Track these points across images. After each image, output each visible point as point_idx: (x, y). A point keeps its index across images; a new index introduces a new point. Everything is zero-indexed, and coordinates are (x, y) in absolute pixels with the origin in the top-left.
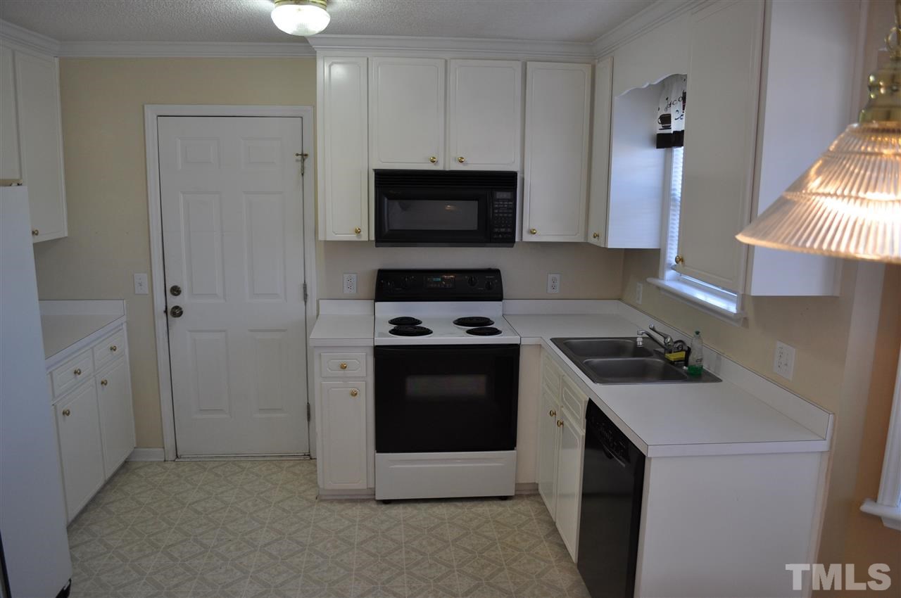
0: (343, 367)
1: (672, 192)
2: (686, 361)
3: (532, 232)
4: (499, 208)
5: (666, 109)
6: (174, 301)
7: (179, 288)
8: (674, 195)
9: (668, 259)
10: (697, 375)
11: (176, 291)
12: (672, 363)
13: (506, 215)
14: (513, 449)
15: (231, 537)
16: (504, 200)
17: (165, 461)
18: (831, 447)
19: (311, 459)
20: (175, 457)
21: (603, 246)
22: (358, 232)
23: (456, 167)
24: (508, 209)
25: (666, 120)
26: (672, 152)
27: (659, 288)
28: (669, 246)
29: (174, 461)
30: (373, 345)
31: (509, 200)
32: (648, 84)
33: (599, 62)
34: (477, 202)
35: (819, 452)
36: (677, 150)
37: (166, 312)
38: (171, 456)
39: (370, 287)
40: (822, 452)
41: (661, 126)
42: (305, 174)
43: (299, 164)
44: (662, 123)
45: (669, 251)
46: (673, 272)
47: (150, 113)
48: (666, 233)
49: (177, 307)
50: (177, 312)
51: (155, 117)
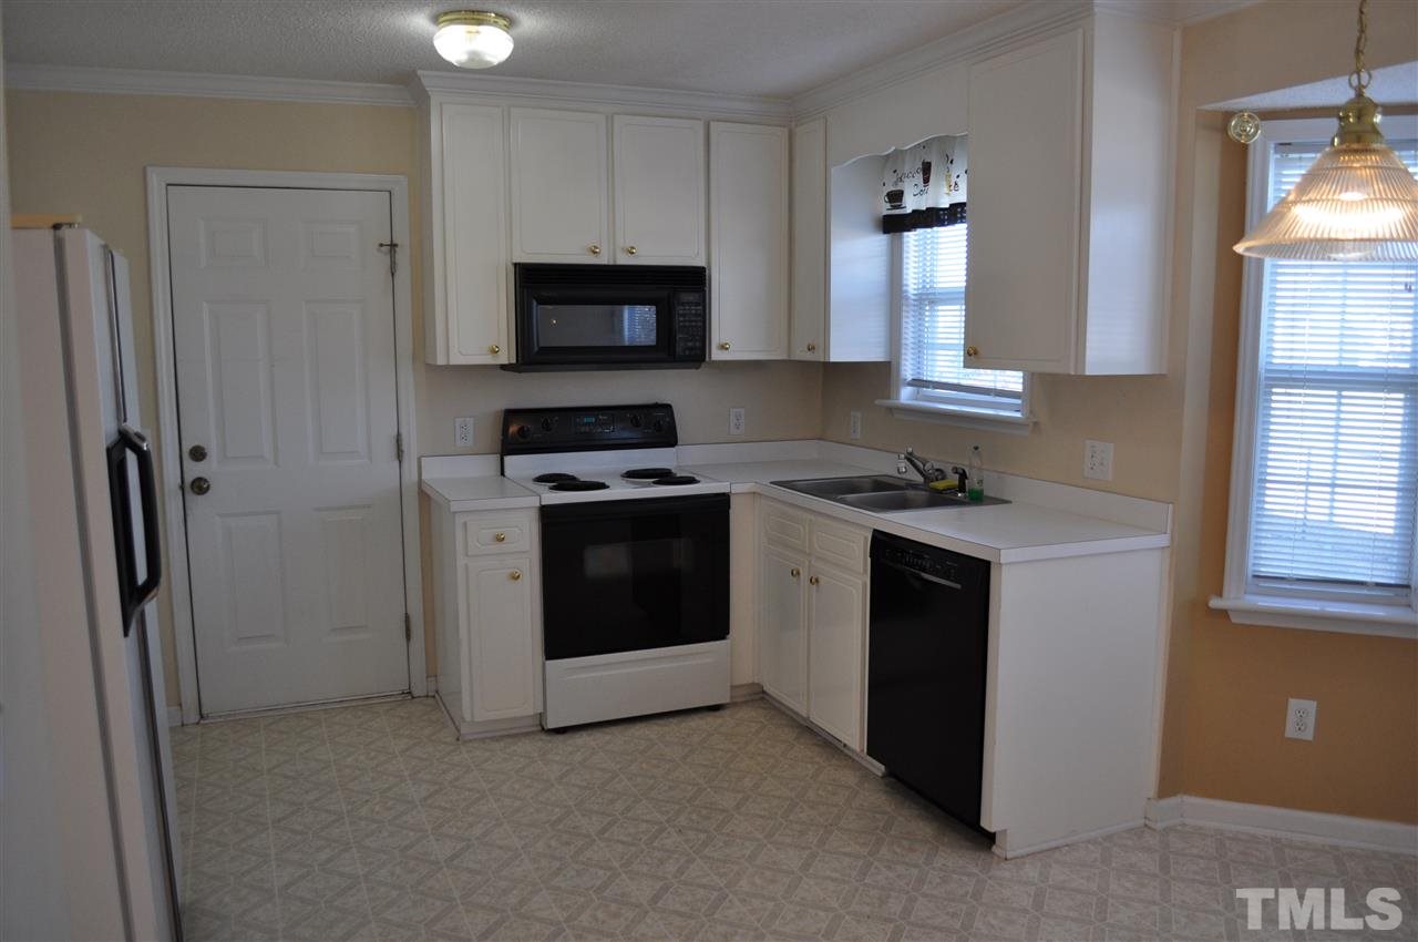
0: (500, 539)
1: (905, 288)
2: (962, 488)
3: (723, 347)
4: (684, 315)
5: (896, 184)
6: (194, 470)
7: (203, 449)
8: (906, 291)
9: (903, 373)
10: (977, 499)
11: (198, 454)
12: (940, 492)
13: (694, 324)
14: (724, 638)
15: (367, 797)
16: (689, 303)
17: (183, 725)
18: (1172, 539)
19: (413, 698)
20: (198, 717)
21: (822, 360)
22: (494, 352)
23: (624, 260)
24: (696, 315)
25: (896, 197)
26: (901, 238)
27: (891, 410)
28: (903, 357)
29: (198, 723)
30: (538, 505)
31: (697, 304)
32: (893, 148)
33: (796, 125)
34: (654, 308)
35: (1157, 549)
36: (908, 236)
37: (182, 488)
38: (194, 717)
39: (492, 435)
40: (1163, 548)
41: (888, 206)
42: (396, 274)
43: (387, 259)
44: (890, 202)
45: (903, 362)
46: (909, 389)
47: (156, 181)
48: (899, 340)
49: (200, 479)
50: (200, 486)
51: (164, 185)
